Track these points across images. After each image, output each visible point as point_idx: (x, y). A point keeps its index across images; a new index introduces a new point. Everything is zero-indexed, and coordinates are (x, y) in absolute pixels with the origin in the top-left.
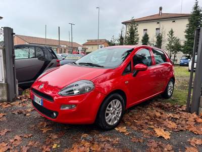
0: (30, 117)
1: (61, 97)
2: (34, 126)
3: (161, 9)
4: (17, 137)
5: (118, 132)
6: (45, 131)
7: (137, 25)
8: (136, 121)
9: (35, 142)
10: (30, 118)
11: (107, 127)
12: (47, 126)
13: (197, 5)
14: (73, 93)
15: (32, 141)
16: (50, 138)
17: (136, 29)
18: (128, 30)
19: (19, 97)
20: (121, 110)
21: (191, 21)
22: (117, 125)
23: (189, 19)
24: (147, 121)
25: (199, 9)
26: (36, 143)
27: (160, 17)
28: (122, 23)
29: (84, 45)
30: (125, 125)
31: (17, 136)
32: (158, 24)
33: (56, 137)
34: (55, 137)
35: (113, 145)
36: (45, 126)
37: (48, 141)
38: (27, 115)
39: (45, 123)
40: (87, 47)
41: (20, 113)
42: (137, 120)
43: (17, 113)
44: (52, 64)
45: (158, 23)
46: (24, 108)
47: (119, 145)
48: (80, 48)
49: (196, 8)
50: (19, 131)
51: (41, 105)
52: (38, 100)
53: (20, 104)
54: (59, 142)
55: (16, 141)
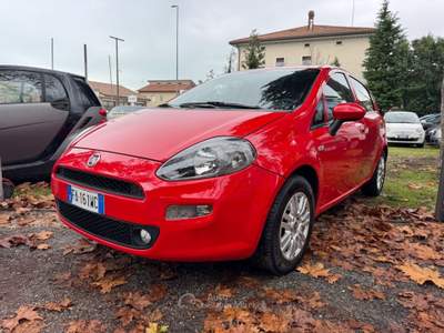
0: (50, 251)
1: (164, 184)
2: (67, 276)
3: (311, 15)
4: (25, 312)
5: (308, 277)
6: (106, 288)
7: (263, 48)
8: (338, 249)
9: (87, 323)
10: (50, 255)
11: (283, 266)
12: (108, 272)
13: (385, 9)
14: (194, 174)
15: (77, 320)
16: (130, 306)
17: (261, 57)
18: (243, 59)
19: (4, 204)
20: (308, 220)
21: (374, 43)
22: (299, 261)
23: (370, 37)
24: (361, 247)
25: (391, 17)
26: (92, 325)
27: (310, 33)
28: (231, 43)
29: (140, 91)
30: (318, 259)
31: (22, 309)
32: (308, 48)
33: (147, 303)
34: (143, 302)
35: (314, 312)
36: (101, 275)
37: (127, 317)
38: (41, 247)
39: (100, 265)
40: (148, 96)
41: (17, 243)
42: (337, 245)
43: (7, 245)
44: (89, 119)
45: (307, 45)
46: (26, 228)
47: (331, 313)
48: (132, 99)
49: (384, 14)
50: (28, 293)
51: (96, 211)
52: (86, 199)
53: (11, 219)
54: (160, 316)
55: (25, 325)
